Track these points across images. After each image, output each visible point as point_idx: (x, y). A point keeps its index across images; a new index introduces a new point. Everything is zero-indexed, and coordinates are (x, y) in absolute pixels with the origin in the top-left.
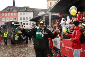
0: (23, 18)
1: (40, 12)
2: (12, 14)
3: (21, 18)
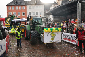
0: (33, 12)
1: (52, 6)
2: (20, 8)
3: (31, 12)
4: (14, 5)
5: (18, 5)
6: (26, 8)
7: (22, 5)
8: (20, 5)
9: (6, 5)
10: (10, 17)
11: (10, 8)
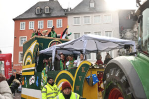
0: (86, 33)
2: (50, 23)
4: (34, 16)
5: (44, 15)
6: (65, 24)
7: (55, 15)
8: (49, 16)
9: (14, 20)
10: (36, 38)
11: (23, 26)
